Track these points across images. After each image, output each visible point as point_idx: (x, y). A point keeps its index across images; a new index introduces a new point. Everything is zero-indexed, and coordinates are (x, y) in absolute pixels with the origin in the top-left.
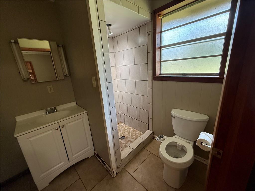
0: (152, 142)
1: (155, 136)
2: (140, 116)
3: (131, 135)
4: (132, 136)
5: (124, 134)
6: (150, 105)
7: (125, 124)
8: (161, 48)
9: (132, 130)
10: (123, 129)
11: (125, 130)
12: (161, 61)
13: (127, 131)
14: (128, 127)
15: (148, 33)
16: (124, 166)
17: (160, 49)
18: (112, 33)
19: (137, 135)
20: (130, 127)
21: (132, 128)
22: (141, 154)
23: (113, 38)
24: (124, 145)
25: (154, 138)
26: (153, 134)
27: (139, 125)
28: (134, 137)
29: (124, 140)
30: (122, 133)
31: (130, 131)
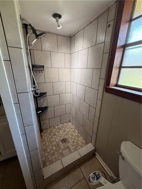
0: (91, 160)
1: (97, 153)
2: (85, 125)
3: (73, 140)
4: (73, 142)
5: (68, 136)
6: (97, 120)
7: (72, 125)
8: (124, 47)
9: (76, 134)
10: (69, 129)
11: (69, 131)
12: (121, 67)
13: (71, 134)
14: (73, 129)
15: (108, 24)
16: (47, 185)
17: (122, 49)
18: (61, 27)
19: (79, 142)
20: (76, 130)
21: (77, 132)
22: (72, 173)
23: (71, 38)
24: (61, 151)
25: (95, 155)
26: (95, 150)
27: (83, 133)
28: (75, 144)
29: (64, 144)
30: (66, 134)
31: (74, 135)
